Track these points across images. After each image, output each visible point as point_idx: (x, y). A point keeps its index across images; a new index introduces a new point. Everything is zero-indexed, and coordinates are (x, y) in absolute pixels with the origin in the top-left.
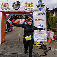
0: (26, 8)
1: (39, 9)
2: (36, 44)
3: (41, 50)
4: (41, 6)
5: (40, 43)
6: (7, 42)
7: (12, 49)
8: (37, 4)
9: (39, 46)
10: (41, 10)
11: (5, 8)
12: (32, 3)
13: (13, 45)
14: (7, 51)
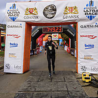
0: (66, 15)
1: (88, 18)
2: (81, 78)
3: (90, 87)
4: (91, 12)
5: (90, 75)
6: (33, 72)
8: (85, 8)
9: (87, 81)
10: (91, 19)
11: (31, 15)
13: (42, 77)
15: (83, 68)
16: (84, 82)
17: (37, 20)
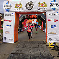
0: (39, 8)
2: (49, 45)
3: (54, 51)
5: (53, 44)
6: (20, 42)
7: (25, 49)
8: (50, 4)
9: (52, 47)
12: (45, 3)
13: (25, 45)
14: (20, 51)
15: (50, 39)
16: (50, 47)
17: (22, 11)
